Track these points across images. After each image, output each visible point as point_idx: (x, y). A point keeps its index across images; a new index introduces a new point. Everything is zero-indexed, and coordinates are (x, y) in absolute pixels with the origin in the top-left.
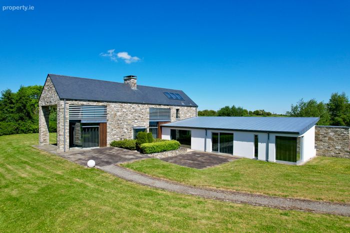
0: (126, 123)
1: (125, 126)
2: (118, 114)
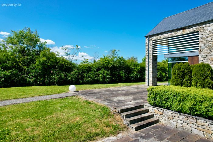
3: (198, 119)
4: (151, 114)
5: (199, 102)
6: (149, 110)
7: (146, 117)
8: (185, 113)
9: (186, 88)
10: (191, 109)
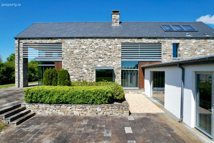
0: (85, 62)
1: (85, 66)
2: (76, 51)
3: (61, 105)
4: (29, 110)
5: (62, 95)
6: (26, 108)
7: (24, 113)
8: (54, 103)
9: (54, 86)
10: (57, 100)
